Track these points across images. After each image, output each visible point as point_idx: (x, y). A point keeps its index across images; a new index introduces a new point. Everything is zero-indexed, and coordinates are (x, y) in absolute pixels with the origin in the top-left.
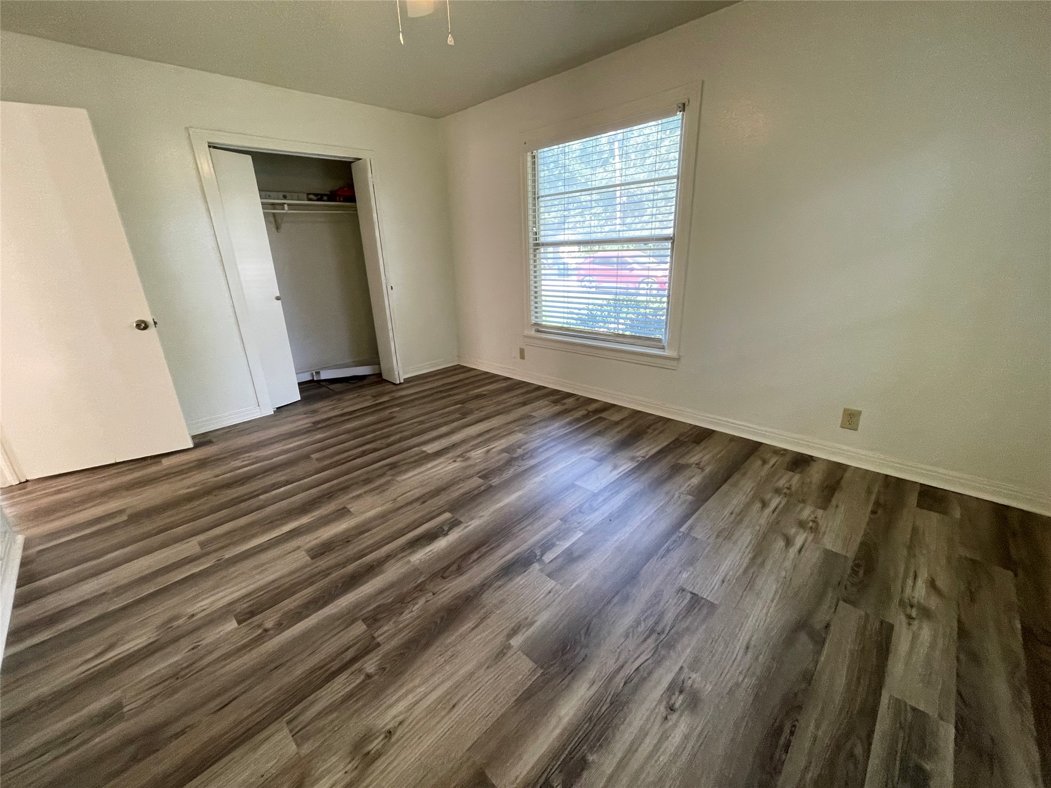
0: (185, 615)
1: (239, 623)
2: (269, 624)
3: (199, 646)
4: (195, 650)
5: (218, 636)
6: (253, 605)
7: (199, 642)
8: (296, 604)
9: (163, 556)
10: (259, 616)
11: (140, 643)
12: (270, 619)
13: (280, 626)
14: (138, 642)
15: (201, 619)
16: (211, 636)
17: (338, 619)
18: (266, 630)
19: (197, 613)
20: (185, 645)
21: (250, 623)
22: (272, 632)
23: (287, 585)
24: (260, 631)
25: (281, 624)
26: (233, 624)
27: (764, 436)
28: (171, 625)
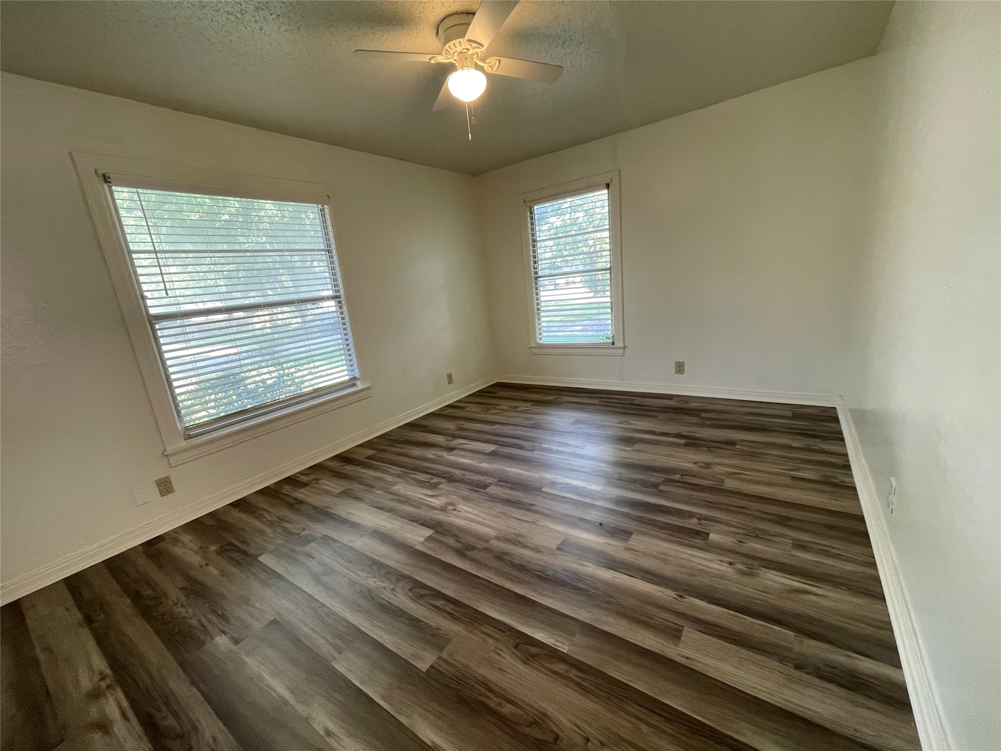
0: (735, 569)
1: (708, 534)
2: (695, 521)
3: (738, 541)
4: (742, 540)
5: (724, 537)
6: (692, 537)
7: (737, 544)
8: (673, 518)
9: (721, 665)
10: (696, 528)
11: (773, 574)
12: (692, 523)
13: (691, 515)
14: (773, 576)
15: (726, 556)
16: (728, 541)
17: (667, 497)
18: (699, 519)
19: (726, 562)
20: (744, 549)
21: (703, 529)
22: (697, 516)
23: (664, 531)
24: (702, 521)
25: (690, 515)
26: (712, 536)
27: (428, 409)
28: (748, 569)
